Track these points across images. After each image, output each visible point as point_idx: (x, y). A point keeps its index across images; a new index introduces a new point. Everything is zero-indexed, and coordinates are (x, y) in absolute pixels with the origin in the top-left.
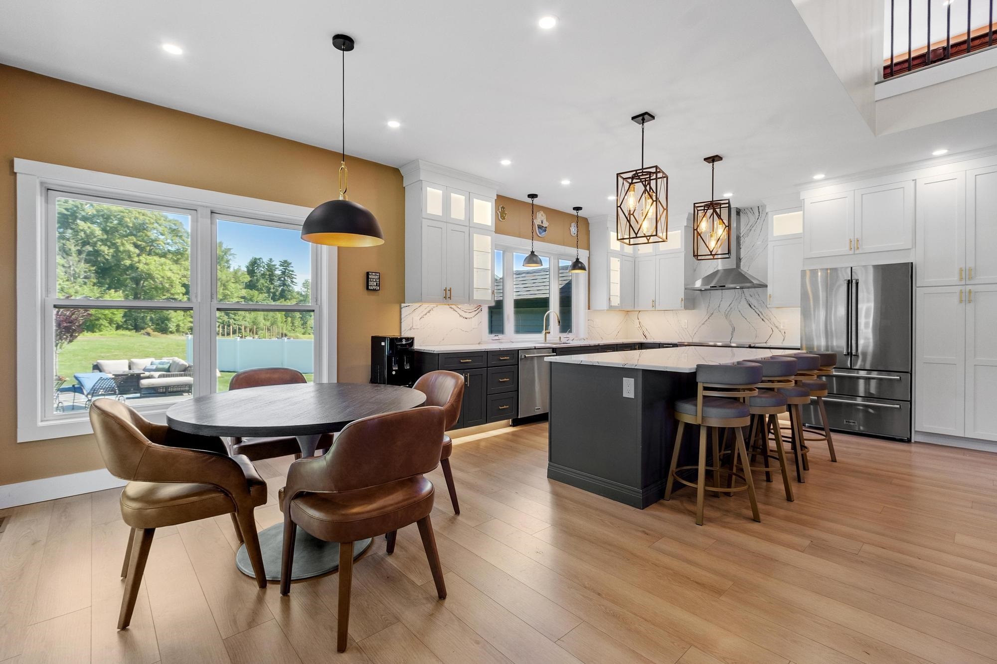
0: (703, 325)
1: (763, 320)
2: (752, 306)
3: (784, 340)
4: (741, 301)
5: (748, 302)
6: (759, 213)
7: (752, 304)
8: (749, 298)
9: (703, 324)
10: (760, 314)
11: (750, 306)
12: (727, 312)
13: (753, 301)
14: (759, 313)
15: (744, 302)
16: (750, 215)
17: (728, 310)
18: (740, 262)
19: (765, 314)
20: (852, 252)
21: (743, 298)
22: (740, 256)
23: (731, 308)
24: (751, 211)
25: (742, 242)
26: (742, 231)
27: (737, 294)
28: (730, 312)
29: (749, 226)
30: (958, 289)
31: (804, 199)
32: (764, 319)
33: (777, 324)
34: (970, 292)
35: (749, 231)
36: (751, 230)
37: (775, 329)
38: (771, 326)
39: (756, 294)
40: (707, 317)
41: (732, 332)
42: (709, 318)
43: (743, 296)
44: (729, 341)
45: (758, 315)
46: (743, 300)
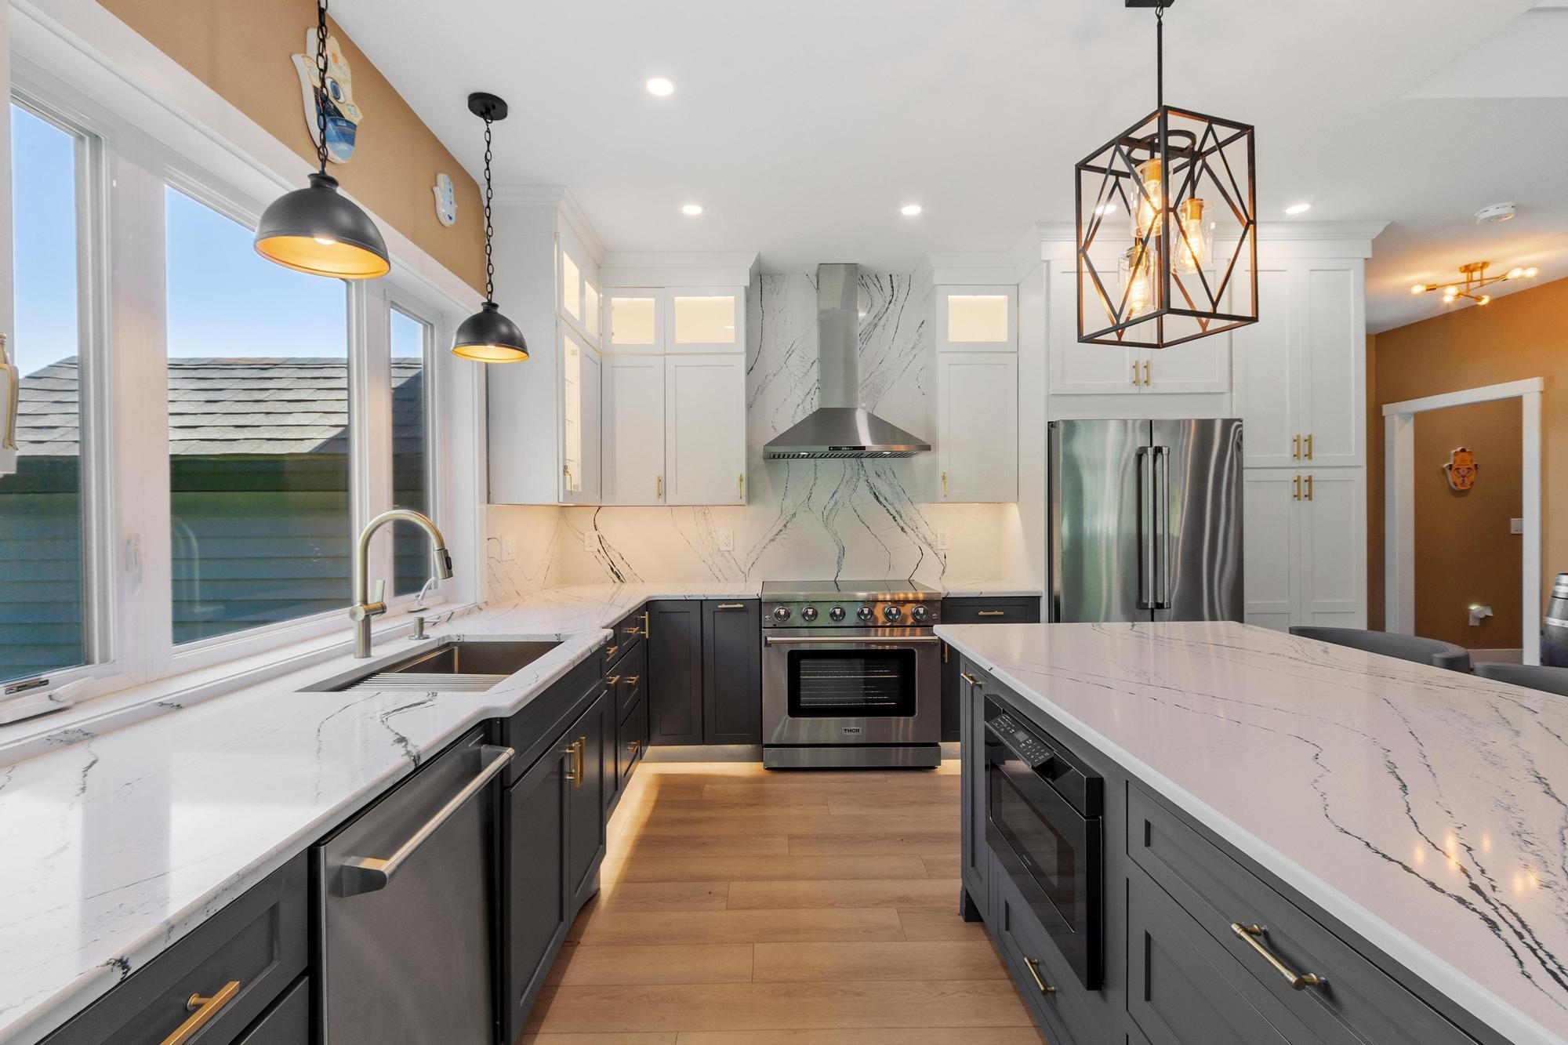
0: (773, 543)
1: (902, 529)
2: (881, 499)
3: (943, 572)
5: (872, 488)
6: (893, 290)
7: (880, 494)
8: (874, 480)
9: (773, 540)
10: (898, 517)
11: (877, 498)
12: (825, 514)
13: (884, 489)
14: (895, 514)
15: (863, 489)
16: (874, 290)
17: (829, 507)
19: (907, 516)
21: (863, 479)
23: (836, 503)
24: (877, 283)
27: (849, 470)
28: (833, 513)
29: (872, 315)
30: (1292, 475)
32: (906, 528)
33: (931, 538)
34: (1309, 480)
35: (872, 326)
36: (876, 324)
37: (925, 548)
38: (919, 542)
39: (889, 472)
40: (780, 526)
41: (839, 557)
42: (785, 526)
43: (861, 476)
44: (833, 579)
45: (894, 517)
46: (862, 484)
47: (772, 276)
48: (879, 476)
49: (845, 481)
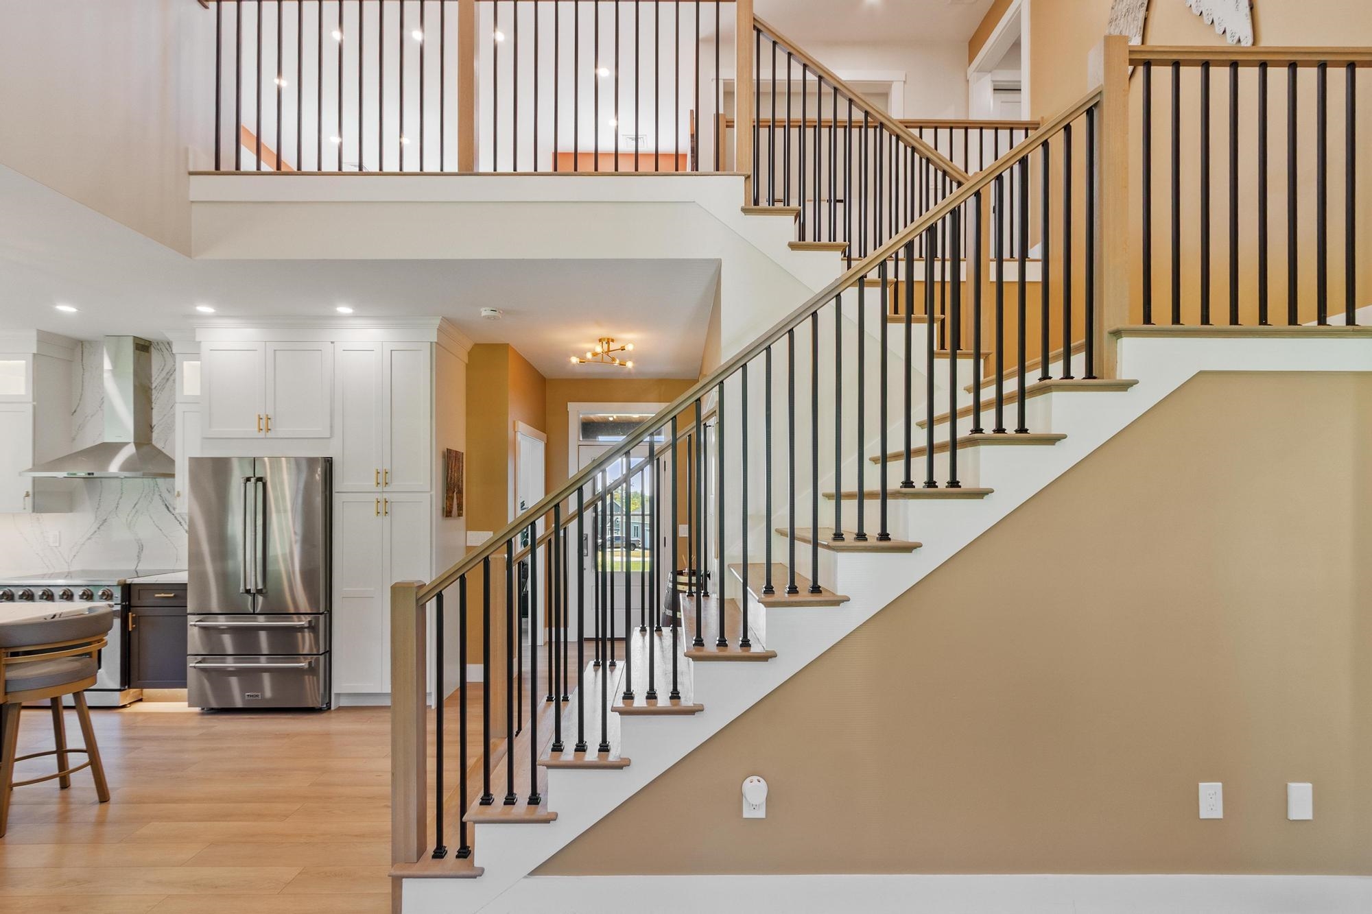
0: (90, 541)
2: (171, 509)
4: (152, 500)
5: (163, 501)
7: (170, 504)
9: (89, 539)
10: (183, 523)
11: (168, 508)
12: (129, 520)
13: (172, 501)
14: (181, 521)
15: (157, 501)
16: (160, 353)
17: (132, 514)
18: (152, 432)
20: (262, 434)
22: (151, 422)
23: (137, 512)
25: (154, 397)
26: (153, 379)
27: (147, 487)
28: (135, 519)
29: (164, 373)
30: (373, 497)
31: (200, 342)
34: (386, 501)
35: (165, 381)
36: (168, 379)
40: (95, 527)
41: (139, 552)
42: (99, 528)
43: (156, 491)
44: (134, 568)
45: (180, 523)
46: (157, 497)
47: (90, 342)
48: (169, 492)
49: (144, 495)
